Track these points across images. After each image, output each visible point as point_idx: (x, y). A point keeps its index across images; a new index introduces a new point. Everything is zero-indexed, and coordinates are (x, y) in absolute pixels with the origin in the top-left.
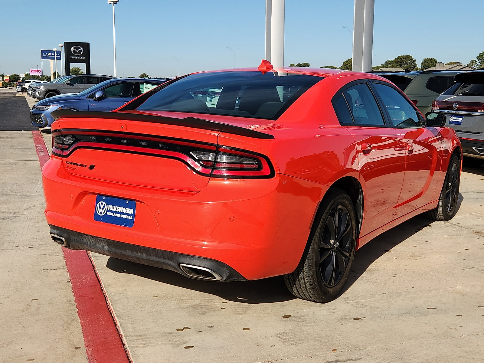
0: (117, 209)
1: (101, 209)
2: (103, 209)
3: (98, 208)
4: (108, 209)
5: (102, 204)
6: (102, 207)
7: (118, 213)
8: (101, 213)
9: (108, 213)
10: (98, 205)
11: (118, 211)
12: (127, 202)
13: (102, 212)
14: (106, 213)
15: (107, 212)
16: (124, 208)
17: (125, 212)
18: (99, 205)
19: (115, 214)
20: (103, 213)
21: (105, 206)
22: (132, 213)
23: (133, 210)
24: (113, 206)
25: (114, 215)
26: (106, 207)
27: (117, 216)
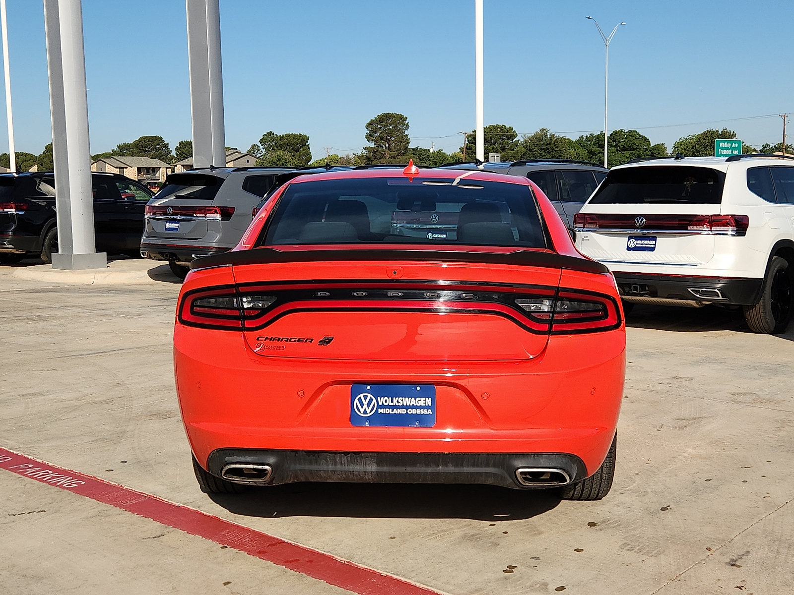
0: (400, 401)
1: (365, 407)
2: (368, 405)
3: (357, 405)
4: (380, 404)
5: (365, 397)
6: (365, 403)
7: (403, 407)
8: (365, 412)
9: (380, 411)
10: (356, 401)
11: (401, 404)
12: (418, 388)
13: (368, 411)
14: (377, 410)
15: (379, 409)
16: (413, 399)
17: (415, 405)
18: (360, 399)
19: (395, 410)
20: (370, 412)
21: (371, 400)
22: (430, 405)
23: (430, 399)
24: (390, 398)
25: (394, 413)
26: (374, 401)
27: (401, 413)
